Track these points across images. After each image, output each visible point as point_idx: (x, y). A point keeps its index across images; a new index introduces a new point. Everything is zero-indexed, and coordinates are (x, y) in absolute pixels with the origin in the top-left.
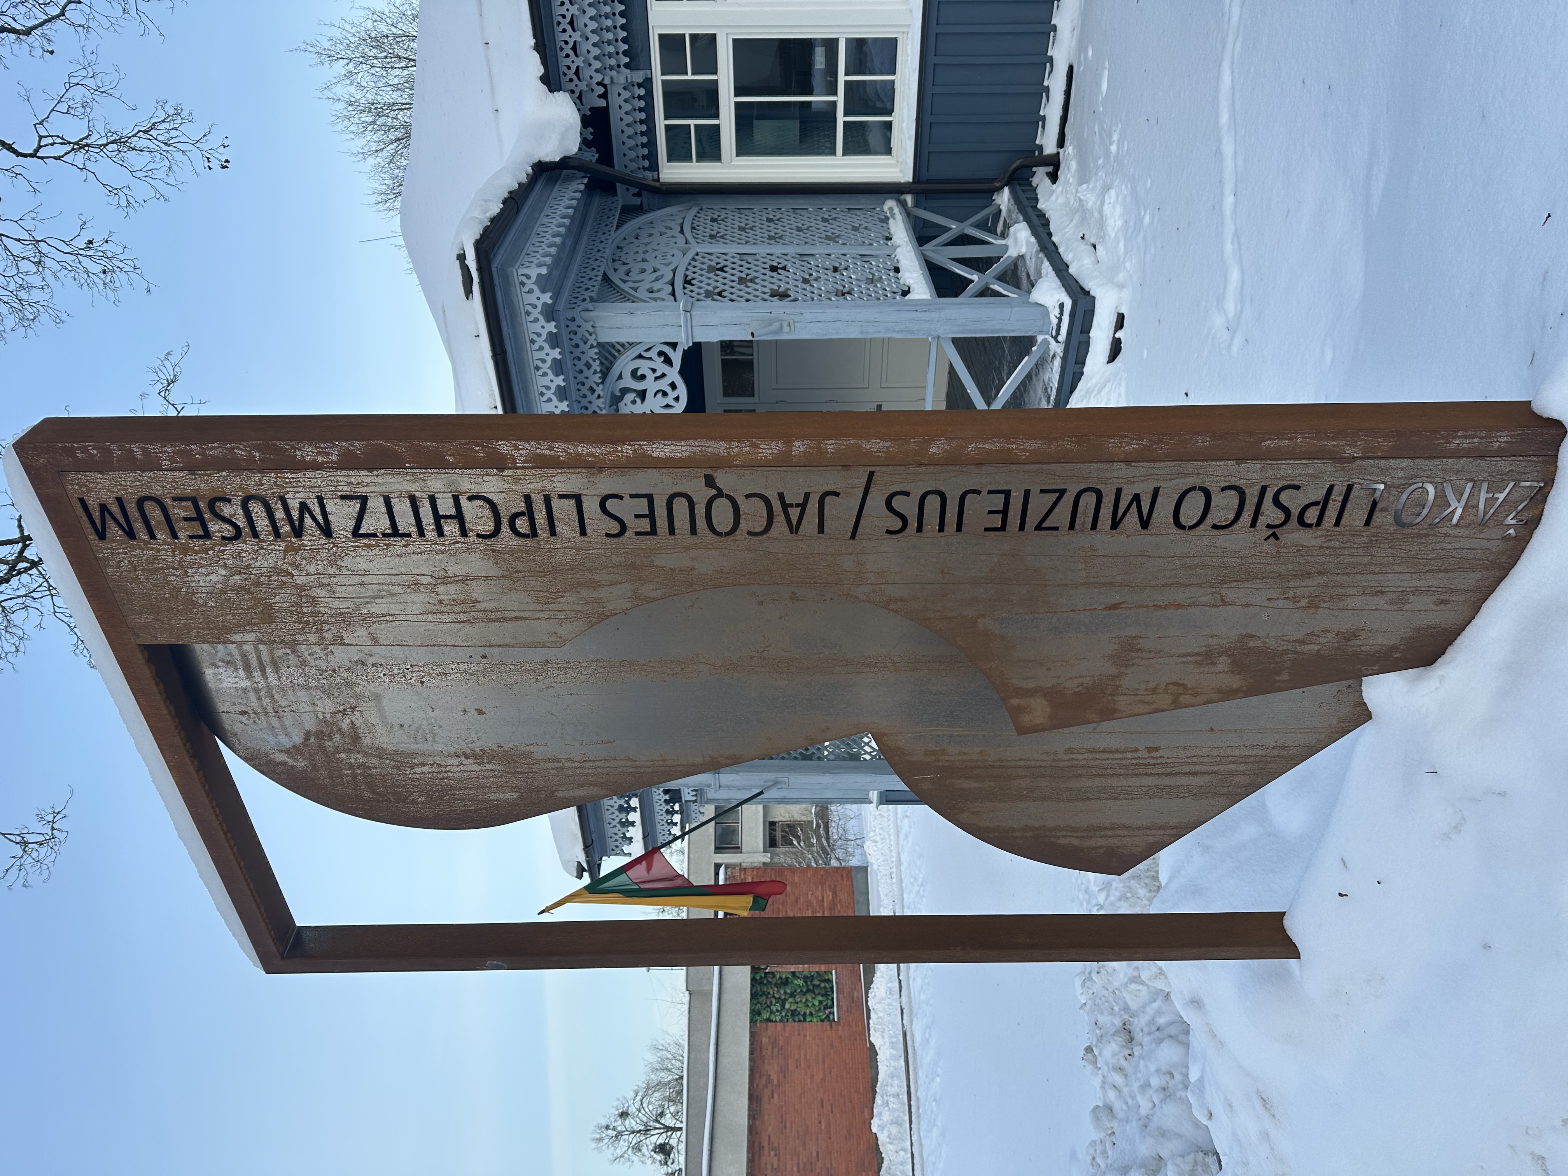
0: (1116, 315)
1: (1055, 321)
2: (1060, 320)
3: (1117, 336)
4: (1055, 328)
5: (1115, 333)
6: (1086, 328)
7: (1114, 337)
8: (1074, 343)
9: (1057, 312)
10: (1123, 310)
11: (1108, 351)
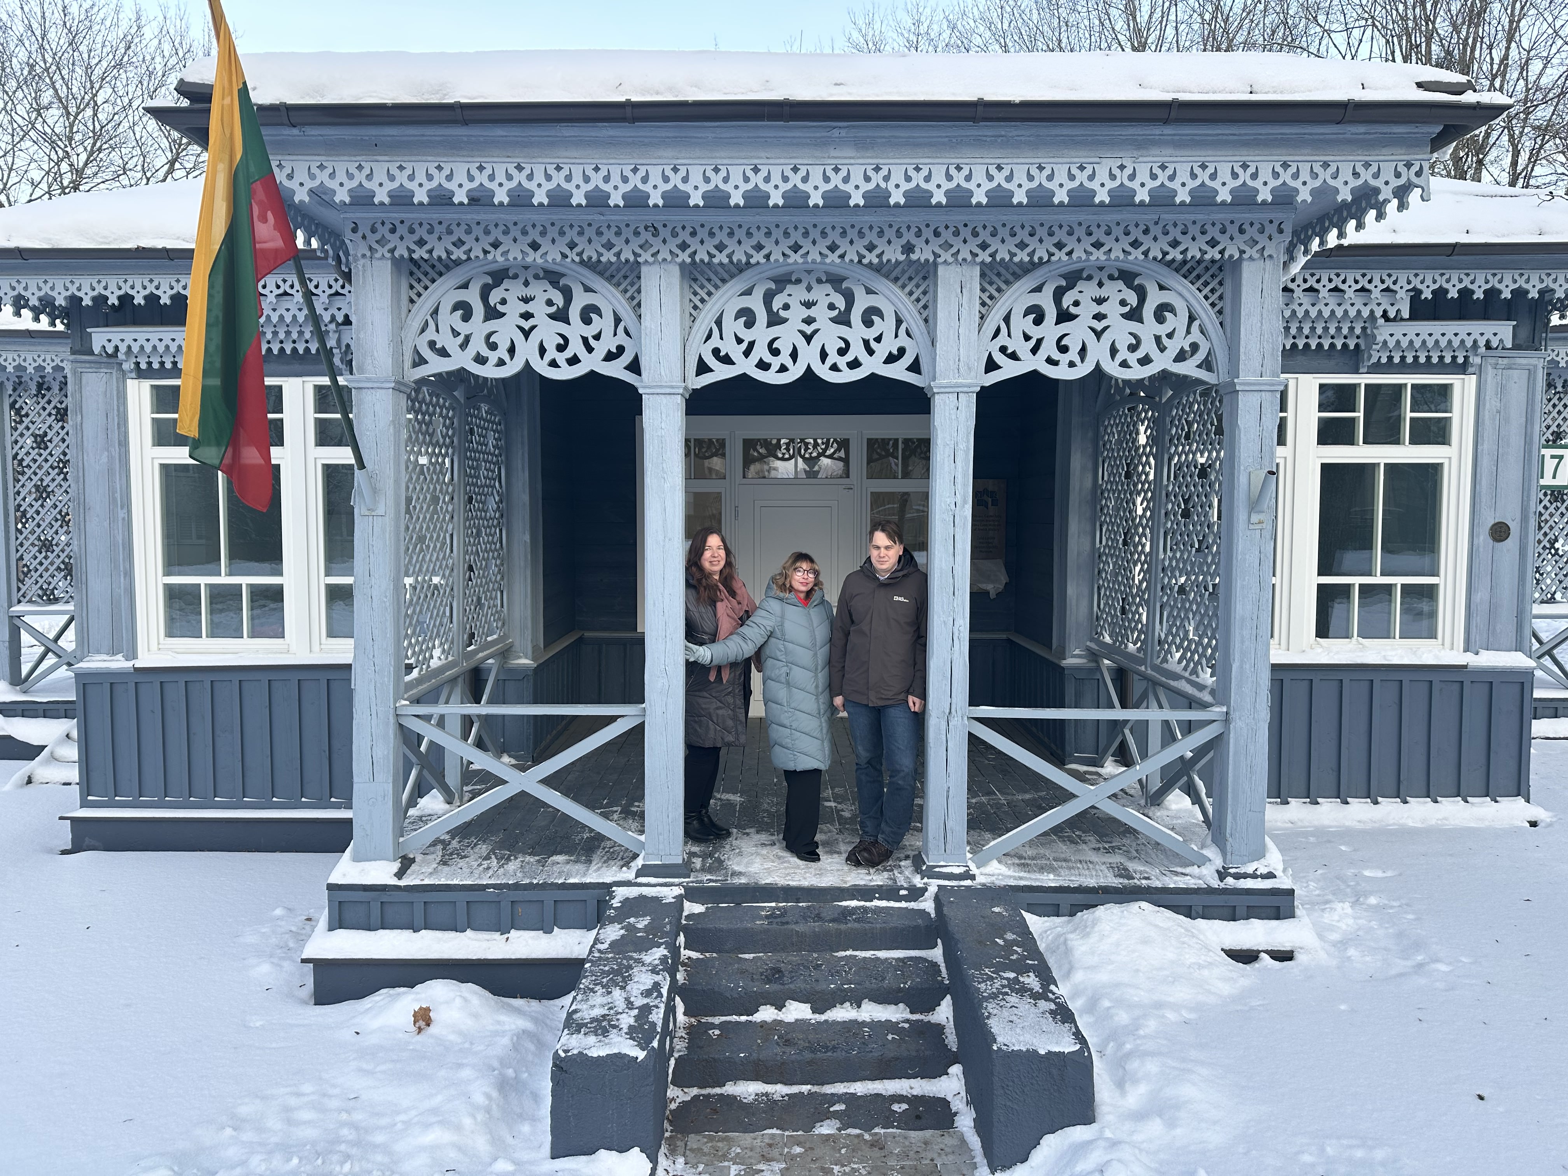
0: (1289, 949)
1: (1250, 869)
2: (1254, 876)
3: (1263, 955)
4: (1242, 870)
5: (1266, 952)
6: (1253, 913)
7: (1259, 952)
8: (1233, 900)
9: (1263, 870)
10: (1300, 957)
11: (1238, 948)
